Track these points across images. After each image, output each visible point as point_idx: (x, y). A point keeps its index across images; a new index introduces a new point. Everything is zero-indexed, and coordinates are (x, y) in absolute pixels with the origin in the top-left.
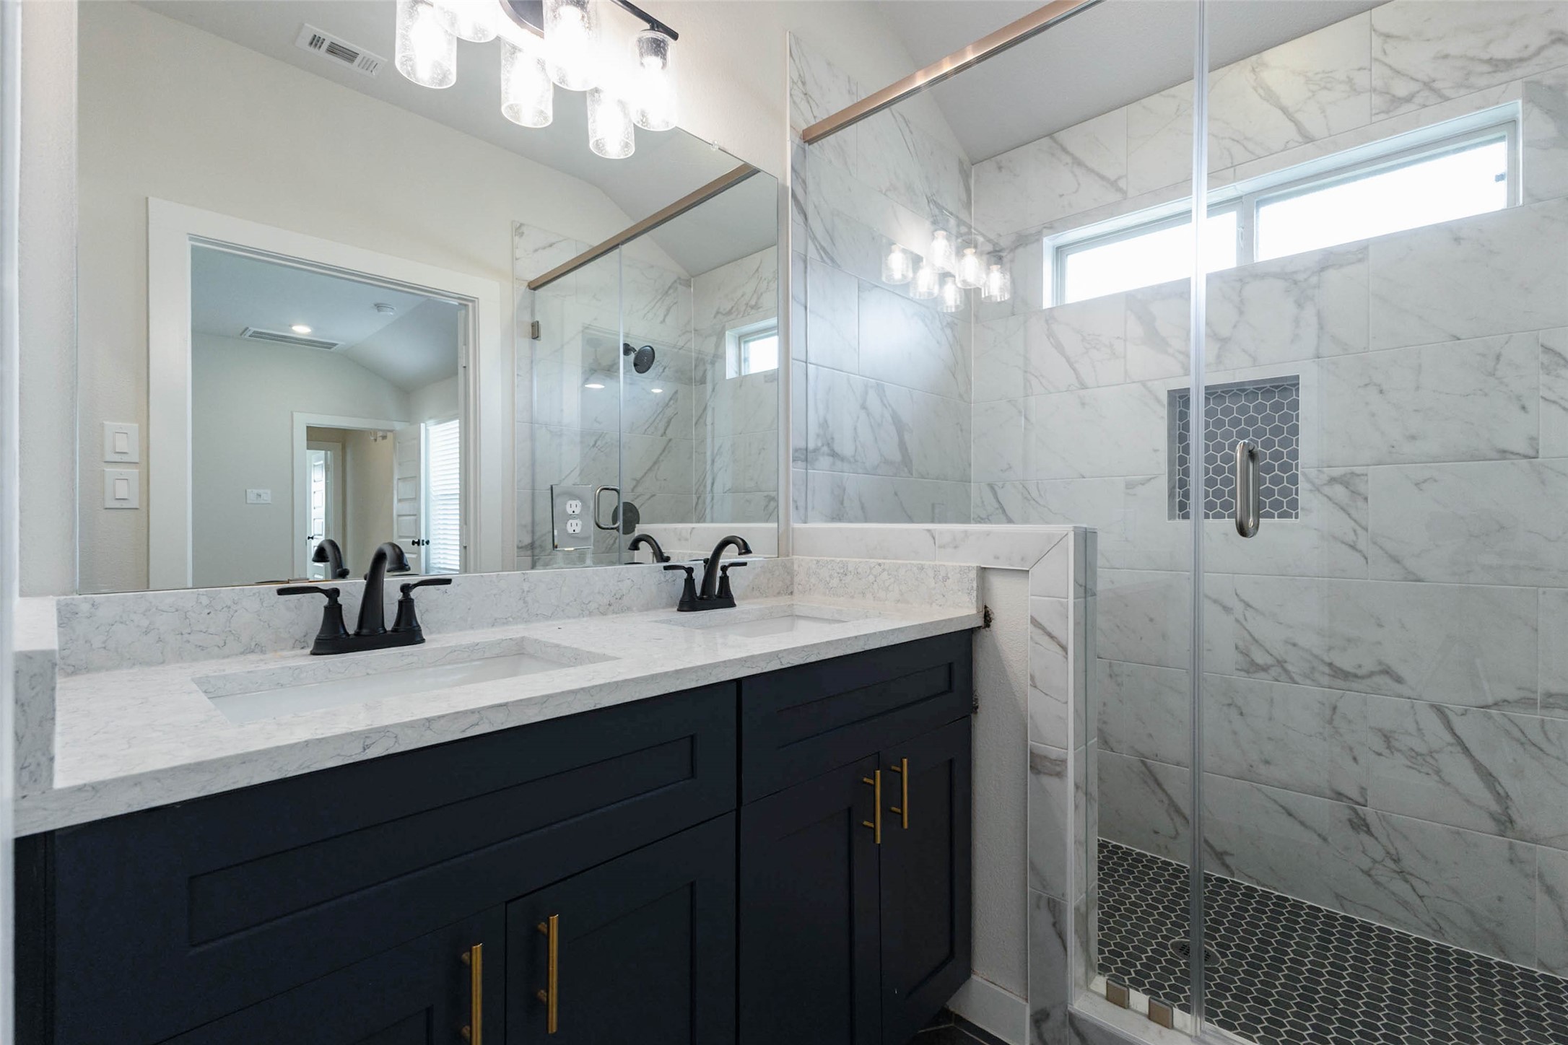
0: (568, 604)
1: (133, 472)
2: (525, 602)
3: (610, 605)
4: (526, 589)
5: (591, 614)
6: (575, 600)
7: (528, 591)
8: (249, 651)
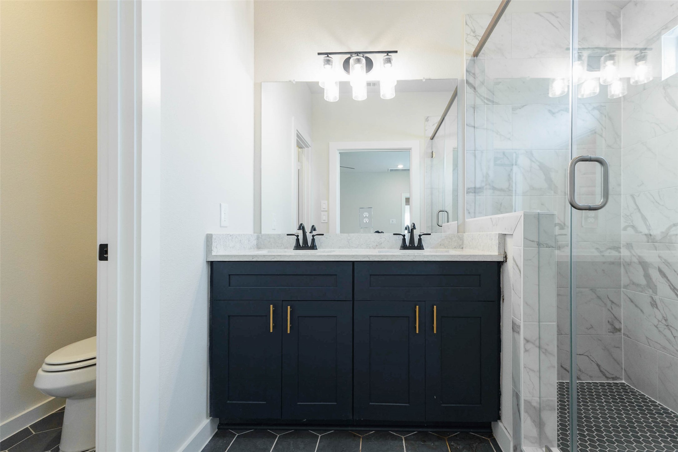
0: (362, 244)
1: (326, 213)
2: (349, 243)
3: (377, 246)
4: (349, 239)
5: (370, 248)
6: (365, 243)
7: (350, 240)
8: (285, 248)
